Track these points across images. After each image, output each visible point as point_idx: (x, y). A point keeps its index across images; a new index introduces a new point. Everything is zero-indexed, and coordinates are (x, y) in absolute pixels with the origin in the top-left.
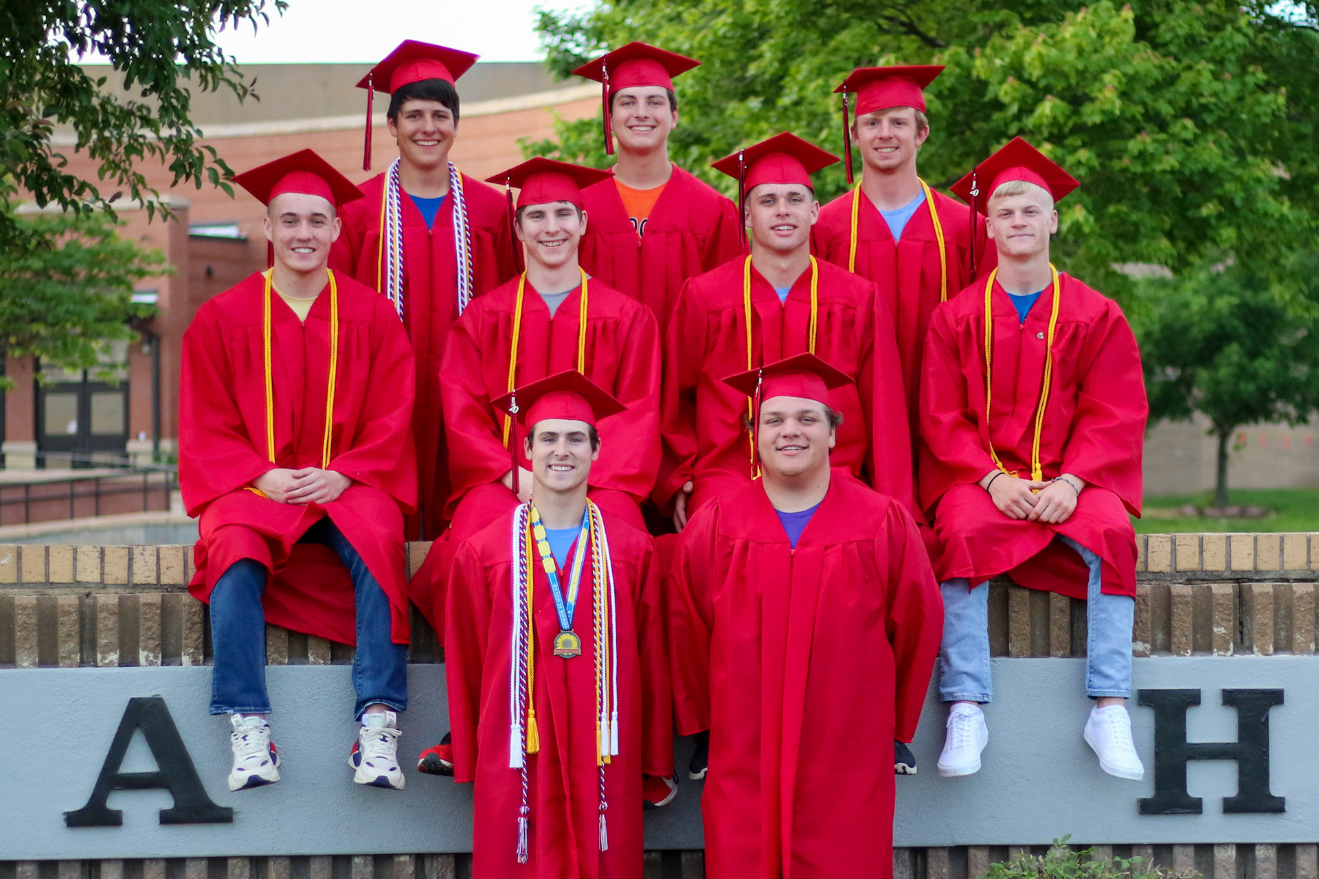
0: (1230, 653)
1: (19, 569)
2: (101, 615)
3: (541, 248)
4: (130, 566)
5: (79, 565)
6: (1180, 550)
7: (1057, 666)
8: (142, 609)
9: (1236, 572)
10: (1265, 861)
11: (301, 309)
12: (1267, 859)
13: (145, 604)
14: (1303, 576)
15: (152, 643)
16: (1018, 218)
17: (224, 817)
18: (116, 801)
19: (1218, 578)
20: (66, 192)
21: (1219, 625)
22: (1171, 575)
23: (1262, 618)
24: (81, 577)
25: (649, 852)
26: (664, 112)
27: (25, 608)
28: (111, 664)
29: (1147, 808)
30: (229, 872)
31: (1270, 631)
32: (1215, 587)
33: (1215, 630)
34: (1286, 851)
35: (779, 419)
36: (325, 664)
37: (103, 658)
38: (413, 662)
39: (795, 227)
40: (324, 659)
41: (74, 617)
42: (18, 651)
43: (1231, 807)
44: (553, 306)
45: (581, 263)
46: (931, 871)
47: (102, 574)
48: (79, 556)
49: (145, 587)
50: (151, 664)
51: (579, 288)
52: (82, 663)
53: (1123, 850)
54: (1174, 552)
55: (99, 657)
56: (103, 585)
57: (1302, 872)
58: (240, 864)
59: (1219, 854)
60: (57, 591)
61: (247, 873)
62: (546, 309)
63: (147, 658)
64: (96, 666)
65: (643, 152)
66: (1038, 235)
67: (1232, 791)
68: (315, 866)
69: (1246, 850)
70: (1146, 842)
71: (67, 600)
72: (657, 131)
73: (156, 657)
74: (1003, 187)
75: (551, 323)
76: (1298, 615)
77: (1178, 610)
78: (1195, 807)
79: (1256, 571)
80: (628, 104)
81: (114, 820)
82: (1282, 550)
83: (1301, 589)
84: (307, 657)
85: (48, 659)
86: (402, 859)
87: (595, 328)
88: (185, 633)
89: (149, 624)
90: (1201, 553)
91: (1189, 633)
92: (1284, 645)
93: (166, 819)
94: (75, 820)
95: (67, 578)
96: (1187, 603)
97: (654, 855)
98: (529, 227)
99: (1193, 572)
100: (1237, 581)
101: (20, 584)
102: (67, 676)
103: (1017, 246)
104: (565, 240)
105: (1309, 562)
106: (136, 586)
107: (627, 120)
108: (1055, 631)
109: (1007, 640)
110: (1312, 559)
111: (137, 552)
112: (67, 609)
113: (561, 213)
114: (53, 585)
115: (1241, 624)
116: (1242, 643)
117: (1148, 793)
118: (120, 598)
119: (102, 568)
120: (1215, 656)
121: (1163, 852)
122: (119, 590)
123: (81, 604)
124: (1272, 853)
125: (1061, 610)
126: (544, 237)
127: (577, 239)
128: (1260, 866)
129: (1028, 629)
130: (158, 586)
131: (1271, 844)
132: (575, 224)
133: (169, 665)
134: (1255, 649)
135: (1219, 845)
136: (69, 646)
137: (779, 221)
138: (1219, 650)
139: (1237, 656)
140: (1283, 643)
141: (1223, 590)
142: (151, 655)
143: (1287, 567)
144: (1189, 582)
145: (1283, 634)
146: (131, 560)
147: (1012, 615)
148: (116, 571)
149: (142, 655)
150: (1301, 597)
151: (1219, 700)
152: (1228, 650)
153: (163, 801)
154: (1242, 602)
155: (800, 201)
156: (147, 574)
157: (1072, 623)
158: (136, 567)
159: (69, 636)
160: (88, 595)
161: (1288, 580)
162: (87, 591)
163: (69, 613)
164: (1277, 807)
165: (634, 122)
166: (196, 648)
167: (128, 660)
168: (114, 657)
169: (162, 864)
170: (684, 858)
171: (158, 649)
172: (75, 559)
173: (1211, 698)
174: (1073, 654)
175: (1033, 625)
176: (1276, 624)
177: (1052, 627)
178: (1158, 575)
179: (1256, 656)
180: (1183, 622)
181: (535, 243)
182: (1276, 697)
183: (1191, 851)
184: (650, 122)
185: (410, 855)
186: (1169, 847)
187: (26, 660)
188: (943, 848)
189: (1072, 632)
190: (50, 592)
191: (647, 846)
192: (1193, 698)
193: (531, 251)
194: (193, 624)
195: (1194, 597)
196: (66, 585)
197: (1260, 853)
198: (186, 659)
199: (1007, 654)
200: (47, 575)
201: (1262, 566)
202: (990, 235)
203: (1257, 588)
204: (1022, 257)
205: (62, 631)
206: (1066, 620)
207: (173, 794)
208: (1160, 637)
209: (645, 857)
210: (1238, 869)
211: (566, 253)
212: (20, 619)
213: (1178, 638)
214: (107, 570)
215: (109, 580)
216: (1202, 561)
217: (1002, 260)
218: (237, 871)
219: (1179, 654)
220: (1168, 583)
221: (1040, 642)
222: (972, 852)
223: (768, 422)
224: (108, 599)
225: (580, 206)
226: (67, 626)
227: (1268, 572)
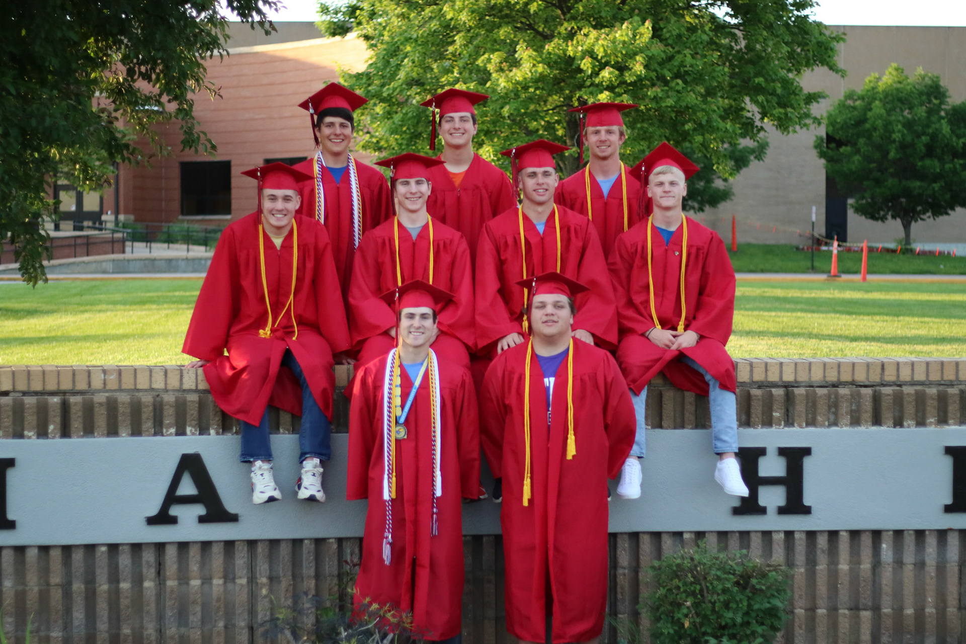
0: (782, 427)
1: (120, 381)
2: (166, 407)
3: (407, 203)
4: (181, 379)
5: (153, 379)
6: (755, 370)
7: (688, 435)
8: (188, 404)
9: (785, 382)
10: (800, 540)
11: (278, 242)
12: (801, 539)
13: (189, 401)
14: (821, 384)
15: (194, 423)
16: (667, 187)
17: (233, 518)
18: (174, 511)
19: (775, 386)
20: (125, 152)
21: (776, 412)
22: (750, 384)
23: (800, 408)
24: (155, 386)
25: (465, 536)
26: (469, 125)
27: (123, 404)
28: (171, 435)
29: (737, 511)
30: (236, 548)
31: (804, 415)
32: (774, 390)
33: (774, 414)
34: (811, 535)
35: (543, 306)
36: (289, 433)
37: (167, 431)
38: (337, 432)
39: (547, 190)
40: (288, 430)
41: (151, 408)
42: (120, 427)
43: (782, 511)
44: (414, 235)
45: (428, 211)
46: (618, 545)
47: (166, 384)
48: (153, 374)
49: (189, 391)
50: (193, 434)
51: (427, 224)
52: (155, 434)
53: (723, 535)
54: (751, 371)
55: (164, 430)
56: (166, 390)
57: (820, 546)
58: (242, 544)
59: (775, 537)
60: (141, 394)
61: (246, 549)
62: (410, 235)
63: (191, 431)
64: (163, 435)
65: (458, 147)
66: (677, 197)
67: (782, 502)
68: (283, 546)
69: (789, 534)
70: (736, 529)
71: (147, 399)
72: (466, 136)
73: (196, 430)
74: (658, 169)
75: (414, 244)
76: (819, 406)
77: (754, 403)
78: (763, 511)
79: (796, 382)
80: (449, 121)
81: (173, 521)
82: (810, 370)
83: (821, 392)
84: (278, 429)
85: (136, 431)
86: (331, 540)
87: (438, 245)
88: (212, 417)
89: (192, 412)
90: (766, 371)
91: (760, 416)
92: (812, 422)
93: (202, 520)
94: (152, 521)
95: (146, 386)
96: (759, 400)
97: (468, 537)
98: (401, 189)
99: (762, 382)
100: (786, 387)
101: (120, 390)
102: (147, 441)
103: (666, 202)
104: (420, 197)
105: (825, 377)
106: (184, 390)
107: (449, 130)
108: (687, 415)
109: (661, 419)
110: (827, 375)
111: (185, 373)
112: (147, 404)
113: (418, 183)
114: (139, 390)
115: (788, 410)
116: (789, 422)
117: (737, 504)
118: (176, 398)
119: (166, 381)
120: (774, 429)
121: (745, 535)
122: (176, 394)
123: (155, 401)
124: (803, 536)
125: (691, 403)
126: (409, 195)
127: (426, 197)
128: (797, 542)
129: (672, 413)
130: (196, 391)
131: (803, 531)
132: (425, 189)
133: (202, 434)
134: (796, 425)
135: (775, 531)
136: (148, 425)
137: (538, 187)
138: (776, 425)
139: (786, 429)
140: (810, 421)
141: (778, 392)
142: (193, 429)
143: (813, 379)
144: (759, 387)
145: (810, 416)
146: (182, 376)
147: (664, 406)
148: (174, 383)
149: (188, 429)
150: (821, 397)
151: (776, 453)
152: (780, 425)
153: (199, 510)
154: (789, 399)
155: (550, 175)
156: (191, 384)
157: (696, 411)
158: (185, 380)
159: (148, 419)
160: (158, 396)
161: (812, 387)
162: (157, 393)
163: (148, 406)
164: (807, 511)
165: (453, 131)
166: (218, 425)
167: (181, 432)
168: (173, 430)
169: (199, 545)
170: (484, 539)
171: (197, 426)
172: (151, 376)
173: (772, 452)
174: (697, 427)
175: (675, 412)
176: (806, 411)
177: (685, 412)
178: (743, 384)
179: (796, 429)
180: (757, 410)
181: (404, 199)
182: (807, 451)
183: (759, 535)
184: (462, 131)
185: (335, 538)
186: (748, 533)
187: (124, 432)
188: (626, 533)
189: (696, 414)
190: (137, 394)
191: (464, 533)
192: (762, 452)
193: (400, 203)
194: (217, 412)
195: (763, 396)
196: (146, 390)
197: (797, 536)
198: (212, 432)
199: (661, 427)
200: (135, 384)
201: (799, 379)
202: (650, 195)
203: (797, 391)
204: (668, 209)
205: (144, 416)
206: (693, 409)
207: (207, 507)
208: (744, 417)
209: (463, 538)
210: (785, 544)
211: (420, 204)
212: (121, 409)
213: (754, 418)
214: (168, 382)
215: (169, 387)
216: (766, 375)
217: (655, 209)
218: (240, 548)
219: (754, 428)
220: (747, 389)
221: (679, 420)
222: (641, 535)
223: (537, 308)
224: (169, 398)
225: (428, 180)
226: (147, 413)
227: (802, 382)
